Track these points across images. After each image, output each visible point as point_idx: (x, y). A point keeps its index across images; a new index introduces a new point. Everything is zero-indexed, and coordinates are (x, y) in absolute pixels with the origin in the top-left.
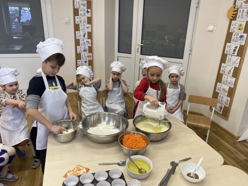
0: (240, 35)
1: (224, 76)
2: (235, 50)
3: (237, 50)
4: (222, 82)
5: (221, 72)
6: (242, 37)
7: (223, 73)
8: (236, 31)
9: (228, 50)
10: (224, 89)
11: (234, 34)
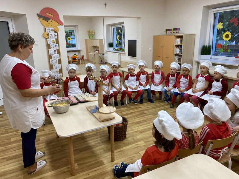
0: (54, 45)
1: (54, 65)
2: (55, 52)
3: (56, 51)
4: (54, 68)
5: (51, 64)
6: (56, 45)
7: (52, 64)
8: (51, 43)
9: (51, 53)
10: (56, 71)
11: (51, 45)
